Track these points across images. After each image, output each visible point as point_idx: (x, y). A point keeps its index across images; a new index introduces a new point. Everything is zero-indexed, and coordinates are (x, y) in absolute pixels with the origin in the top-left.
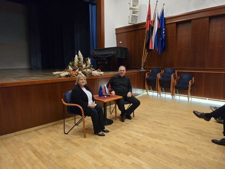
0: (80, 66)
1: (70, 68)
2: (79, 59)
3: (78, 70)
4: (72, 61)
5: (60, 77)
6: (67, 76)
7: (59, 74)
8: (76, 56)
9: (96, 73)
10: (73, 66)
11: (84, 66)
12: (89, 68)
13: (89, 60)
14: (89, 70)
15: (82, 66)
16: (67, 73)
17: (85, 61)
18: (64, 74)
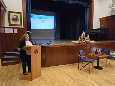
1: (80, 40)
2: (83, 35)
3: (83, 40)
4: (80, 36)
5: (75, 43)
9: (92, 42)
10: (81, 38)
11: (86, 38)
12: (88, 40)
16: (78, 42)
17: (86, 36)
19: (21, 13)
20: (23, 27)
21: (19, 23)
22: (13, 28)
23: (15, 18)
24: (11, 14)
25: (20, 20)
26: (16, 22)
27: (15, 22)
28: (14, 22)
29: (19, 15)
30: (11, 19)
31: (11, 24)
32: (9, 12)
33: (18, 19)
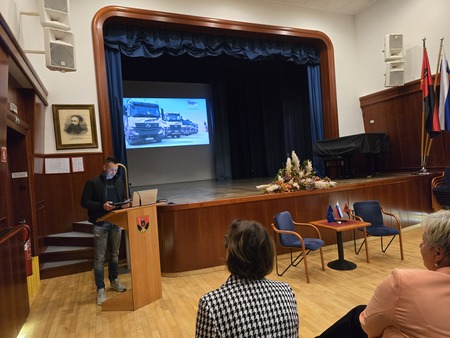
0: (295, 175)
1: (280, 178)
2: (293, 164)
3: (291, 181)
5: (267, 192)
6: (276, 191)
7: (264, 189)
8: (289, 159)
9: (322, 184)
10: (284, 175)
11: (301, 174)
12: (309, 177)
13: (310, 164)
14: (309, 180)
15: (298, 175)
16: (276, 187)
17: (303, 166)
18: (271, 187)
19: (92, 106)
20: (100, 150)
21: (87, 138)
22: (70, 156)
23: (76, 123)
24: (61, 112)
25: (89, 128)
26: (79, 136)
27: (76, 136)
28: (72, 136)
29: (85, 114)
30: (62, 127)
31: (63, 143)
32: (57, 108)
33: (85, 125)
